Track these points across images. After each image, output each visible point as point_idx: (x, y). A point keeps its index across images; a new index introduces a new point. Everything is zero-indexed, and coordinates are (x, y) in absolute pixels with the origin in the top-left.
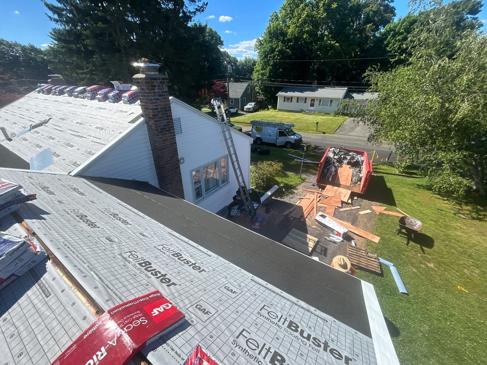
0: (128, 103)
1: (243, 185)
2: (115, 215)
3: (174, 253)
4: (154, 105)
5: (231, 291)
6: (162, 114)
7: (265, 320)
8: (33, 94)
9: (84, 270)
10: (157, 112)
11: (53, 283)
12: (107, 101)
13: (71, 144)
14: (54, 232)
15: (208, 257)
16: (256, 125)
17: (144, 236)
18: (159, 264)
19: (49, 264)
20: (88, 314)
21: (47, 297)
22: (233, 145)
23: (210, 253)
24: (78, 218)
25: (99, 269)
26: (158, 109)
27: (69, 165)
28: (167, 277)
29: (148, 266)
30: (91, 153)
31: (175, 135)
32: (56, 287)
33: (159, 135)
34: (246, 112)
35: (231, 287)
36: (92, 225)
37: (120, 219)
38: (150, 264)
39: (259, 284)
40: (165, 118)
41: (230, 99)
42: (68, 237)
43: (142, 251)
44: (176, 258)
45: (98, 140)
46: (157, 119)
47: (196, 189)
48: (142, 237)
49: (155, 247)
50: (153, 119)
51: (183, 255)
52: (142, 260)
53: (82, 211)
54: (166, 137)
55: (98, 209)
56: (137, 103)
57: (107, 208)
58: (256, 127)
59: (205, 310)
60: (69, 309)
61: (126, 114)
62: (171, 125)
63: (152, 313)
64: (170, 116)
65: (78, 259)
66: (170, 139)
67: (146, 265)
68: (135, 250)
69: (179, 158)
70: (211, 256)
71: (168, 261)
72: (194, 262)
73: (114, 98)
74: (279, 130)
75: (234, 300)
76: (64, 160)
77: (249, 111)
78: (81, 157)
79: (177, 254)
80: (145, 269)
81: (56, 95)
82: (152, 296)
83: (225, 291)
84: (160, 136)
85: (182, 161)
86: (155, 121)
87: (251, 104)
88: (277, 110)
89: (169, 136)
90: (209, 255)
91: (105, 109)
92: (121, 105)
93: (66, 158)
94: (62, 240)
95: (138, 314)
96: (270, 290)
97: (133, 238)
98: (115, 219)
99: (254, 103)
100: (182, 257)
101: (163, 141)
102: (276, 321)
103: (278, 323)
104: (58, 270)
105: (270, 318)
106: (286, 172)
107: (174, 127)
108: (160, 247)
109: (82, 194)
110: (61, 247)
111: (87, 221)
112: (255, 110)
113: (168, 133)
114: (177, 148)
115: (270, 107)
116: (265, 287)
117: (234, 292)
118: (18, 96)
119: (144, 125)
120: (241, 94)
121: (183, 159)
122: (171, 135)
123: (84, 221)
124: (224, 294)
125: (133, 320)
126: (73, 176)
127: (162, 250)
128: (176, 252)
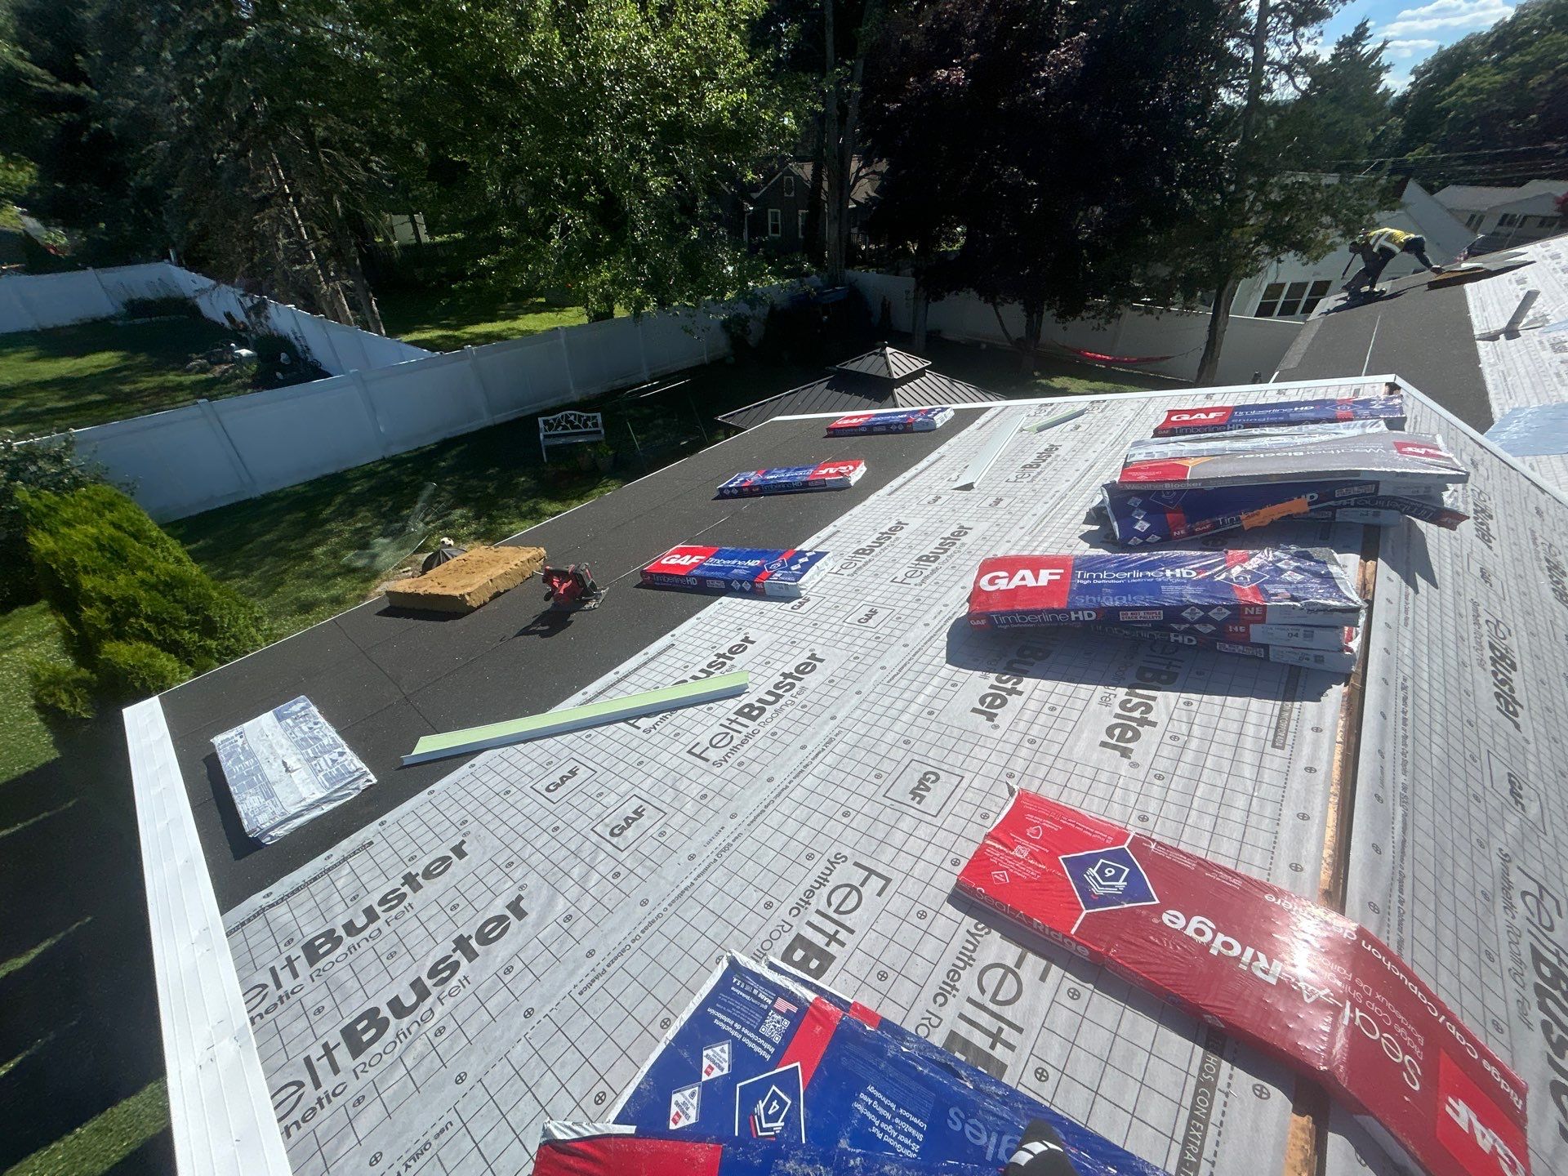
9: (1389, 784)
11: (1309, 735)
14: (1409, 635)
20: (1308, 869)
21: (1274, 746)
24: (1488, 653)
25: (1423, 823)
32: (1306, 750)
36: (1508, 704)
42: (1425, 676)
53: (1517, 648)
65: (1400, 747)
104: (1341, 723)
110: (1392, 683)
111: (1504, 683)
123: (1495, 674)
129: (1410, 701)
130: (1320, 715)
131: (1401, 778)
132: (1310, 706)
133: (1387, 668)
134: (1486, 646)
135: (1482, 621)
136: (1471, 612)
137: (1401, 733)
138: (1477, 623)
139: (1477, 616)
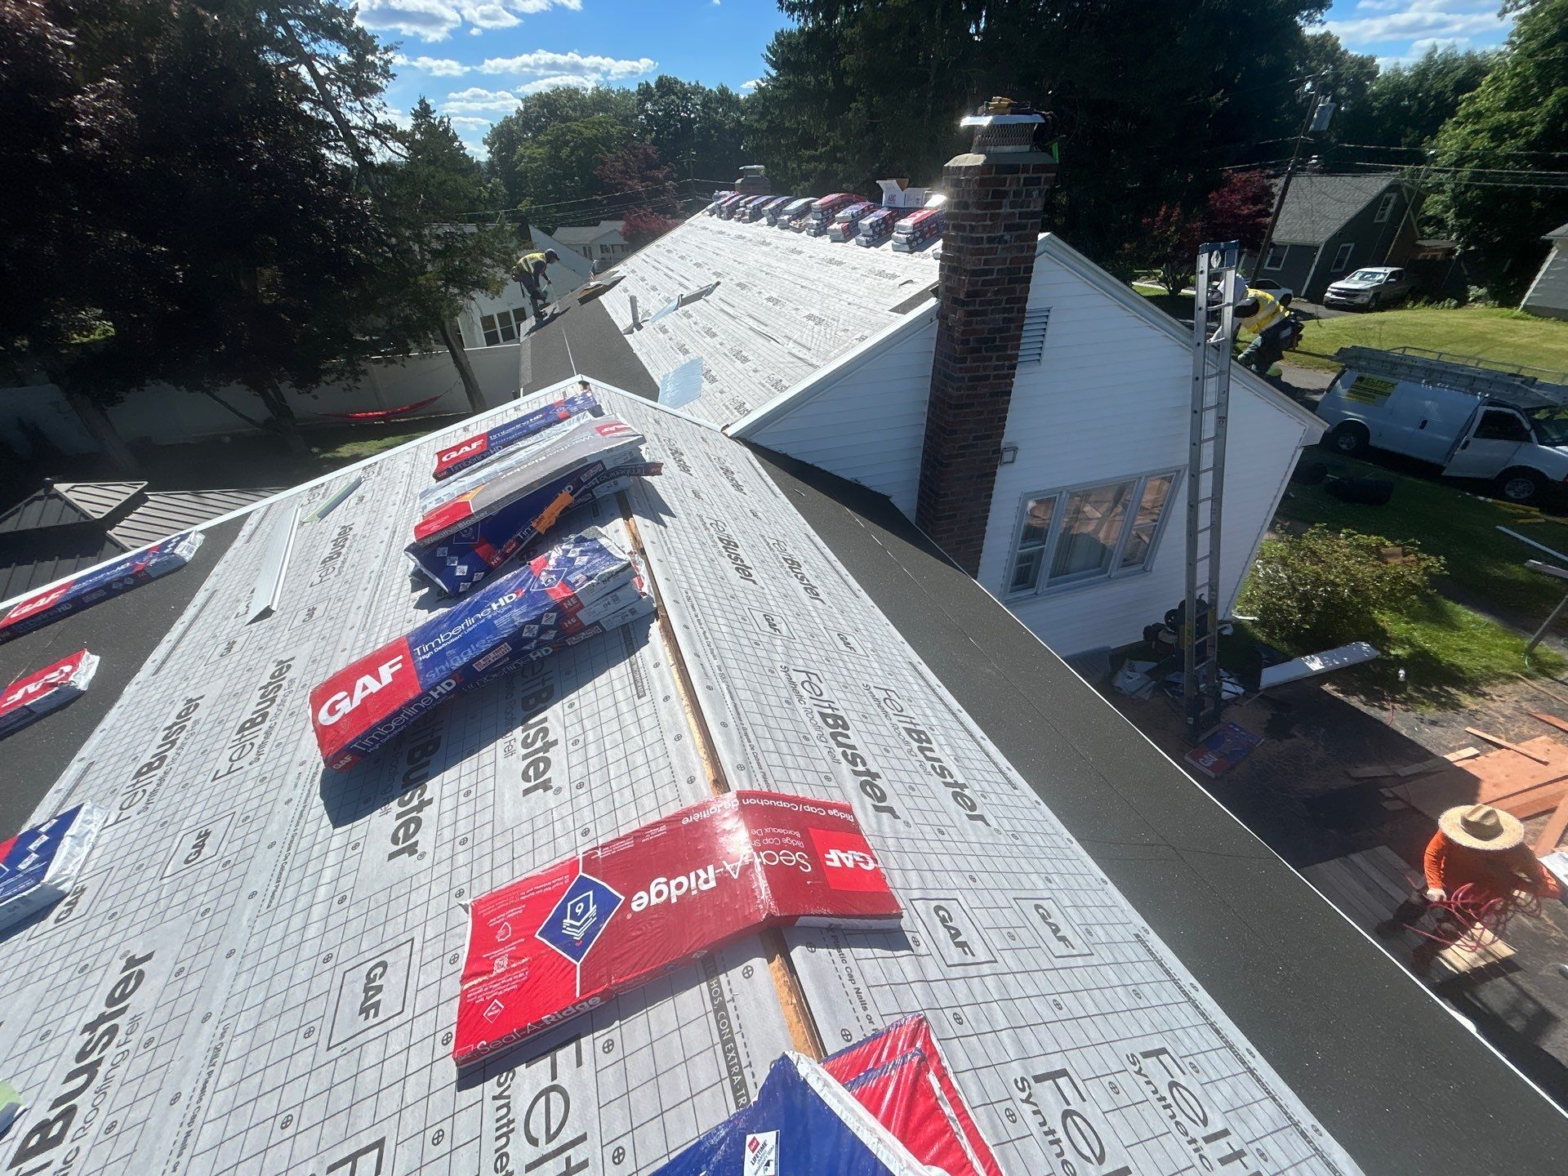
0: (907, 248)
1: (1206, 599)
2: (793, 562)
3: (912, 727)
4: (980, 260)
5: (1056, 930)
6: (996, 293)
7: (1150, 1095)
8: (701, 219)
9: (711, 673)
10: (985, 283)
11: (654, 672)
12: (853, 241)
13: (744, 353)
14: (675, 560)
15: (1008, 788)
16: (1359, 368)
17: (847, 644)
18: (867, 738)
19: (655, 627)
20: (698, 774)
21: (639, 697)
22: (1220, 438)
23: (1015, 775)
24: (721, 545)
25: (739, 683)
26: (991, 272)
27: (728, 408)
28: (878, 782)
29: (840, 730)
30: (779, 386)
31: (1014, 367)
32: (658, 686)
33: (964, 360)
34: (1331, 305)
35: (1057, 918)
36: (744, 571)
37: (802, 579)
38: (846, 726)
39: (1162, 965)
40: (1003, 305)
41: (1273, 245)
42: (696, 582)
43: (834, 684)
44: (915, 745)
45: (805, 351)
46: (977, 308)
47: (1023, 559)
48: (842, 646)
49: (868, 688)
50: (963, 304)
51: (935, 746)
52: (830, 707)
53: (731, 530)
54: (985, 369)
55: (763, 536)
56: (929, 251)
57: (781, 539)
58: (1356, 374)
59: (958, 934)
60: (669, 742)
61: (891, 282)
62: (1012, 332)
63: (827, 856)
64: (1020, 298)
65: (705, 641)
66: (997, 377)
67: (837, 724)
68: (818, 673)
69: (1003, 445)
70: (1015, 788)
71: (891, 742)
72: (961, 781)
73: (871, 232)
74: (1491, 404)
75: (1058, 963)
76: (721, 392)
77: (1350, 303)
78: (758, 391)
79: (919, 732)
80: (831, 734)
81: (745, 222)
82: (835, 811)
83: (1036, 918)
84: (968, 364)
85: (1007, 457)
86: (970, 314)
87: (1374, 274)
88: (1518, 311)
89: (996, 368)
90: (1010, 782)
91: (840, 263)
92: (886, 255)
93: (726, 389)
94: (685, 585)
95: (794, 837)
96: (1203, 1015)
97: (821, 639)
98: (793, 574)
99: (1389, 270)
100: (931, 750)
101: (971, 379)
102: (1197, 1132)
103: (1201, 1143)
104: (667, 649)
105: (1173, 1104)
106: (1450, 604)
107: (1019, 338)
108: (881, 695)
109: (738, 487)
110: (681, 601)
111: (736, 559)
112: (1382, 300)
113: (994, 355)
114: (1006, 410)
115: (1474, 291)
116: (1186, 994)
117: (1063, 939)
118: (670, 222)
119: (932, 321)
120: (1335, 227)
121: (1015, 449)
122: (1003, 366)
123: (730, 556)
124: (1028, 924)
125: (782, 847)
126: (730, 438)
127: (883, 704)
128: (918, 728)
129: (696, 606)
130: (654, 654)
131: (715, 663)
132: (645, 650)
133: (673, 592)
134: (717, 540)
135: (708, 526)
136: (700, 523)
137: (701, 631)
138: (707, 529)
139: (704, 524)
